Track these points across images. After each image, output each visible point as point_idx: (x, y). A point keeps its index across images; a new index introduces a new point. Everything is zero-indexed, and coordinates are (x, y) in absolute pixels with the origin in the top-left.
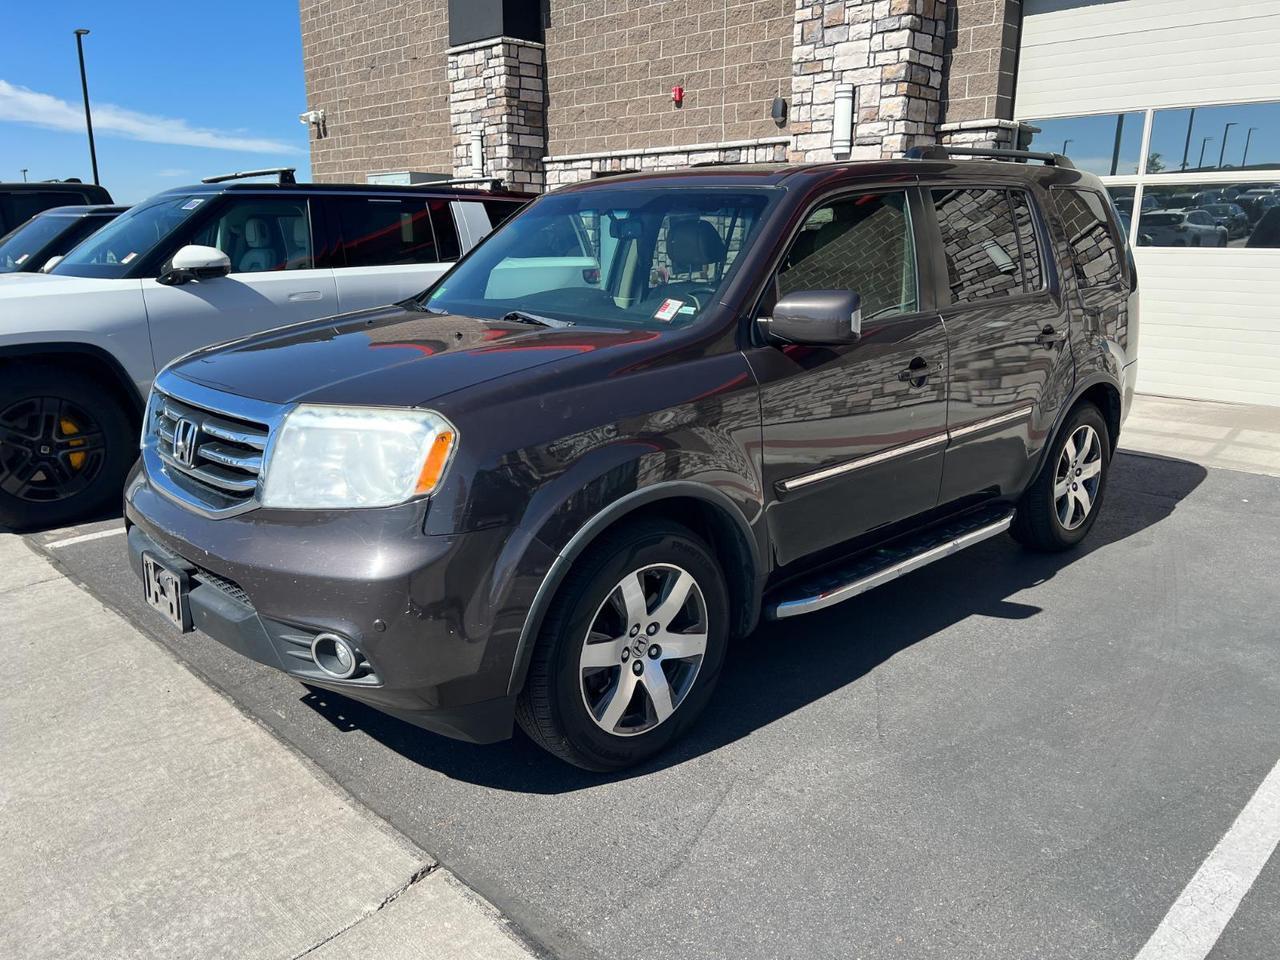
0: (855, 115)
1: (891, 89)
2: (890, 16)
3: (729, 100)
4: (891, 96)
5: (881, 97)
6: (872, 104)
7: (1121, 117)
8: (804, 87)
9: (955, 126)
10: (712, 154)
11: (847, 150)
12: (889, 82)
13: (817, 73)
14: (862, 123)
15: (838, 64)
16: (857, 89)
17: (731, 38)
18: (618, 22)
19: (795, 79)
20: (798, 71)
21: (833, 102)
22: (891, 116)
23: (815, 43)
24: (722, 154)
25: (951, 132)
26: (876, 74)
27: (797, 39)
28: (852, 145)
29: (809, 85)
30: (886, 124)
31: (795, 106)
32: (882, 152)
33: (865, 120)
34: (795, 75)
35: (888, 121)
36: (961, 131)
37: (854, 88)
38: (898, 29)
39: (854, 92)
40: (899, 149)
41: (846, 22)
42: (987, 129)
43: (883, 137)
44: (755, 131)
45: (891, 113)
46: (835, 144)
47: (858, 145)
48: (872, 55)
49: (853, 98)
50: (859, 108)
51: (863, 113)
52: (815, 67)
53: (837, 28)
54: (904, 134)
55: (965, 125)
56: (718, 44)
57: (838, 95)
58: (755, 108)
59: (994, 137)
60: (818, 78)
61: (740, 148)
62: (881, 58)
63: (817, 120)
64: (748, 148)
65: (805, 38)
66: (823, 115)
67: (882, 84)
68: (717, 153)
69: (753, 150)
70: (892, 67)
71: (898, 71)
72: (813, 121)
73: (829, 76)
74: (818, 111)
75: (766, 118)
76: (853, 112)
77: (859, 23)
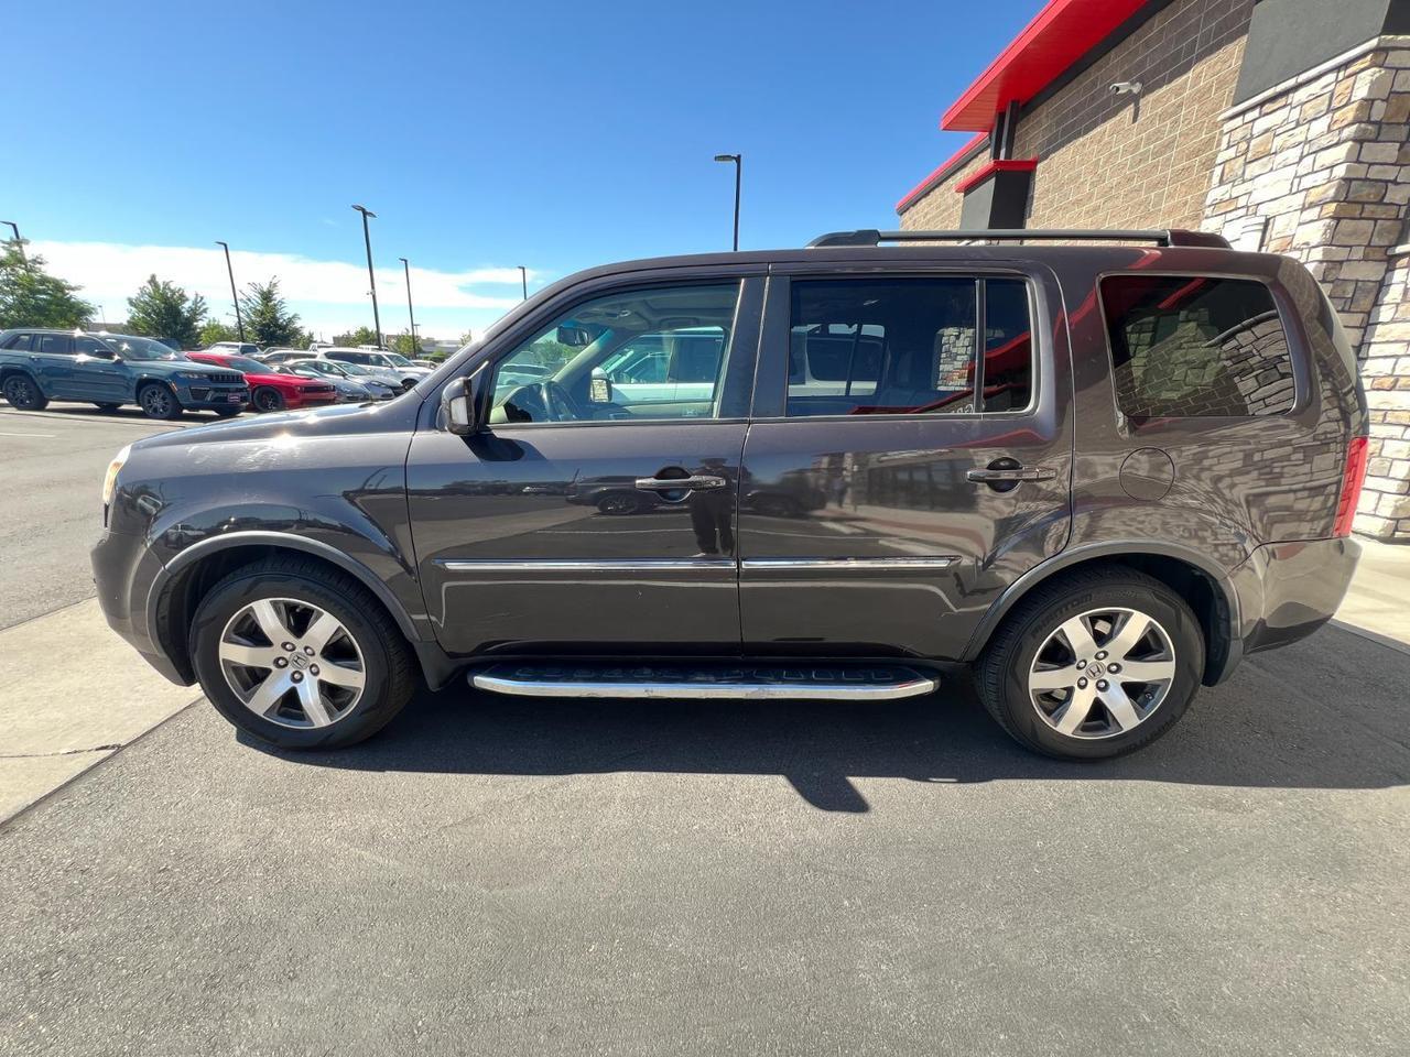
0: (1263, 248)
1: (1313, 213)
2: (1329, 131)
4: (1311, 221)
5: (1300, 224)
6: (1287, 234)
8: (1212, 228)
12: (1312, 205)
13: (1230, 212)
15: (1256, 198)
16: (1271, 221)
17: (1171, 196)
18: (1078, 202)
19: (1204, 221)
20: (1209, 213)
21: (1240, 238)
22: (1307, 244)
23: (1234, 181)
26: (1298, 200)
27: (1216, 179)
29: (1218, 226)
30: (1299, 253)
34: (1205, 217)
35: (1302, 250)
37: (1268, 219)
38: (1337, 144)
39: (1267, 224)
41: (1273, 151)
45: (1307, 240)
48: (1297, 181)
49: (1264, 232)
50: (1271, 240)
51: (1273, 245)
52: (1229, 205)
53: (1260, 161)
54: (1321, 262)
56: (1158, 203)
57: (1245, 230)
60: (1229, 217)
62: (1307, 182)
65: (1225, 178)
67: (1303, 209)
70: (1320, 189)
71: (1327, 191)
73: (1242, 212)
76: (1261, 245)
77: (1288, 148)
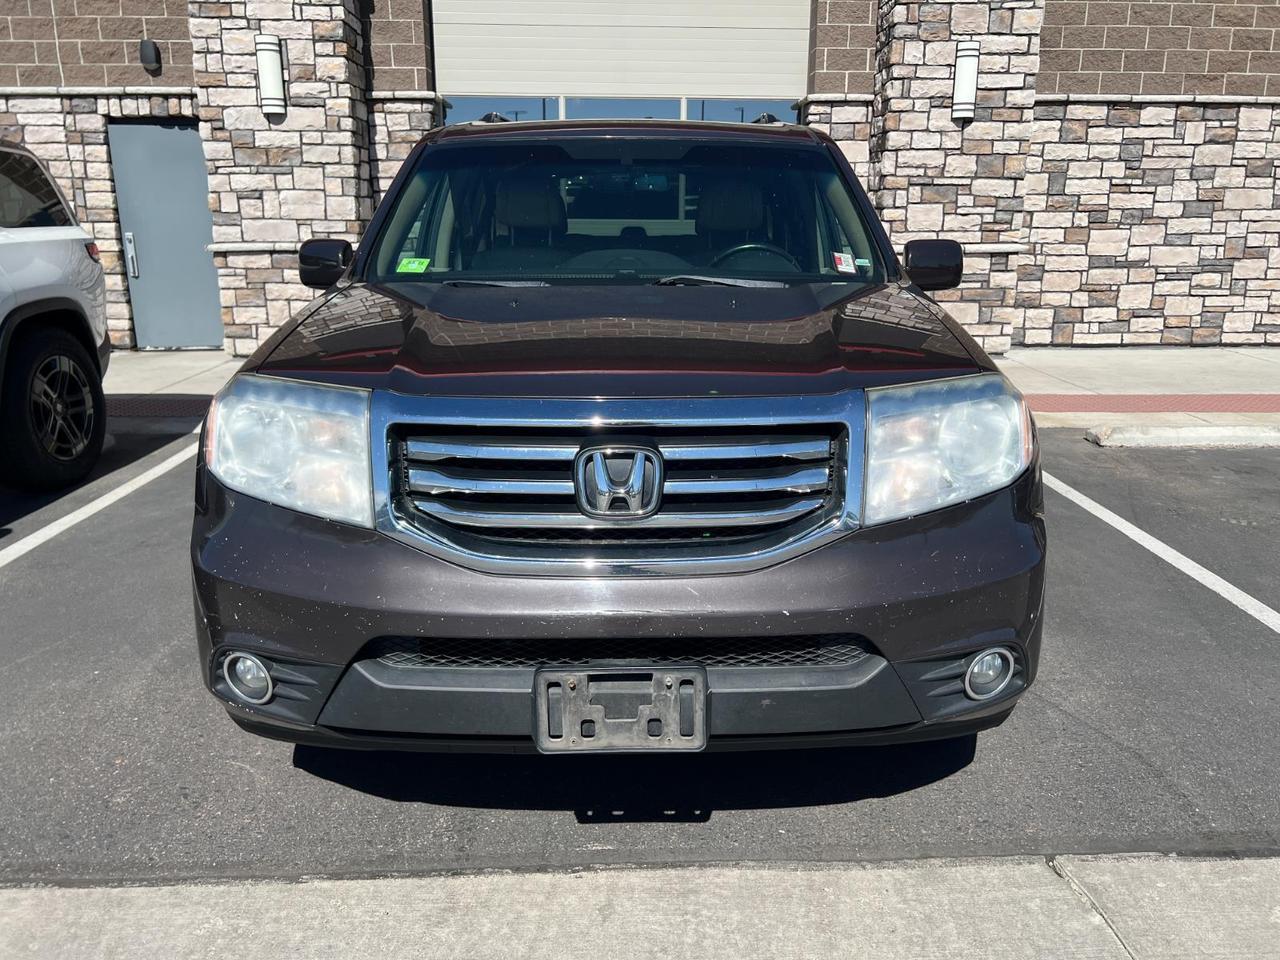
0: (286, 72)
1: (328, 48)
3: (65, 35)
4: (328, 55)
5: (316, 55)
6: (306, 61)
7: (544, 100)
8: (209, 32)
9: (388, 94)
10: (49, 100)
11: (281, 110)
12: (323, 39)
13: (225, 18)
14: (296, 81)
15: (253, 11)
16: (284, 42)
19: (192, 21)
20: (196, 12)
21: (255, 54)
22: (333, 78)
24: (66, 102)
25: (384, 101)
26: (306, 29)
28: (286, 106)
29: (216, 30)
30: (326, 85)
31: (197, 52)
32: (327, 116)
33: (299, 79)
34: (193, 16)
35: (329, 83)
36: (394, 100)
37: (280, 40)
39: (280, 45)
40: (347, 114)
42: (422, 101)
43: (325, 99)
44: (113, 78)
45: (332, 74)
46: (264, 102)
47: (294, 106)
48: (297, 7)
49: (280, 52)
50: (289, 64)
51: (295, 71)
52: (220, 9)
54: (349, 99)
55: (398, 94)
57: (259, 47)
58: (109, 49)
59: (430, 110)
60: (226, 24)
61: (95, 97)
62: (310, 12)
63: (232, 73)
64: (108, 97)
66: (240, 67)
67: (315, 41)
68: (58, 100)
69: (117, 101)
70: (326, 24)
71: (334, 29)
72: (227, 73)
73: (242, 23)
74: (232, 63)
75: (130, 62)
76: (283, 69)
